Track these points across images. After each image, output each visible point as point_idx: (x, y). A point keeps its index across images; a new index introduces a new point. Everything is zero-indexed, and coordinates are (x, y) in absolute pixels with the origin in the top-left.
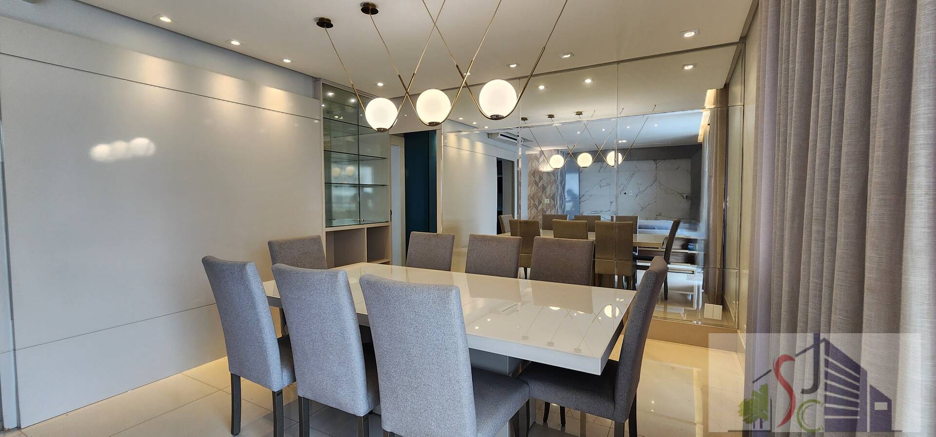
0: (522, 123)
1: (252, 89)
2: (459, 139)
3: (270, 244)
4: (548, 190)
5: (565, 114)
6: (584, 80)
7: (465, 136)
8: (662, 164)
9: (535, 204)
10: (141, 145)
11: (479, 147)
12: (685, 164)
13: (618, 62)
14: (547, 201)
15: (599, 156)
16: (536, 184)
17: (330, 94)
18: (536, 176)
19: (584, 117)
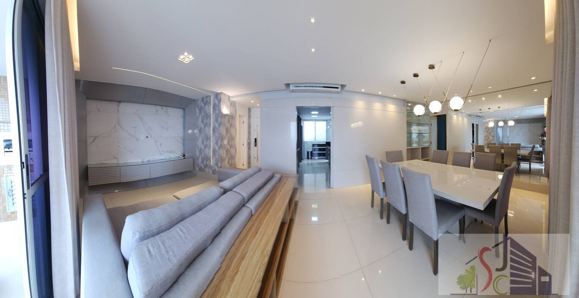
0: (480, 111)
1: (385, 105)
2: (458, 117)
3: (386, 152)
4: (492, 133)
5: (494, 107)
6: (498, 95)
7: (461, 116)
8: (531, 124)
9: (487, 139)
10: (360, 123)
11: (466, 119)
12: (540, 125)
13: (509, 89)
14: (491, 138)
15: (505, 122)
16: (487, 132)
17: (410, 104)
18: (488, 129)
19: (501, 109)
